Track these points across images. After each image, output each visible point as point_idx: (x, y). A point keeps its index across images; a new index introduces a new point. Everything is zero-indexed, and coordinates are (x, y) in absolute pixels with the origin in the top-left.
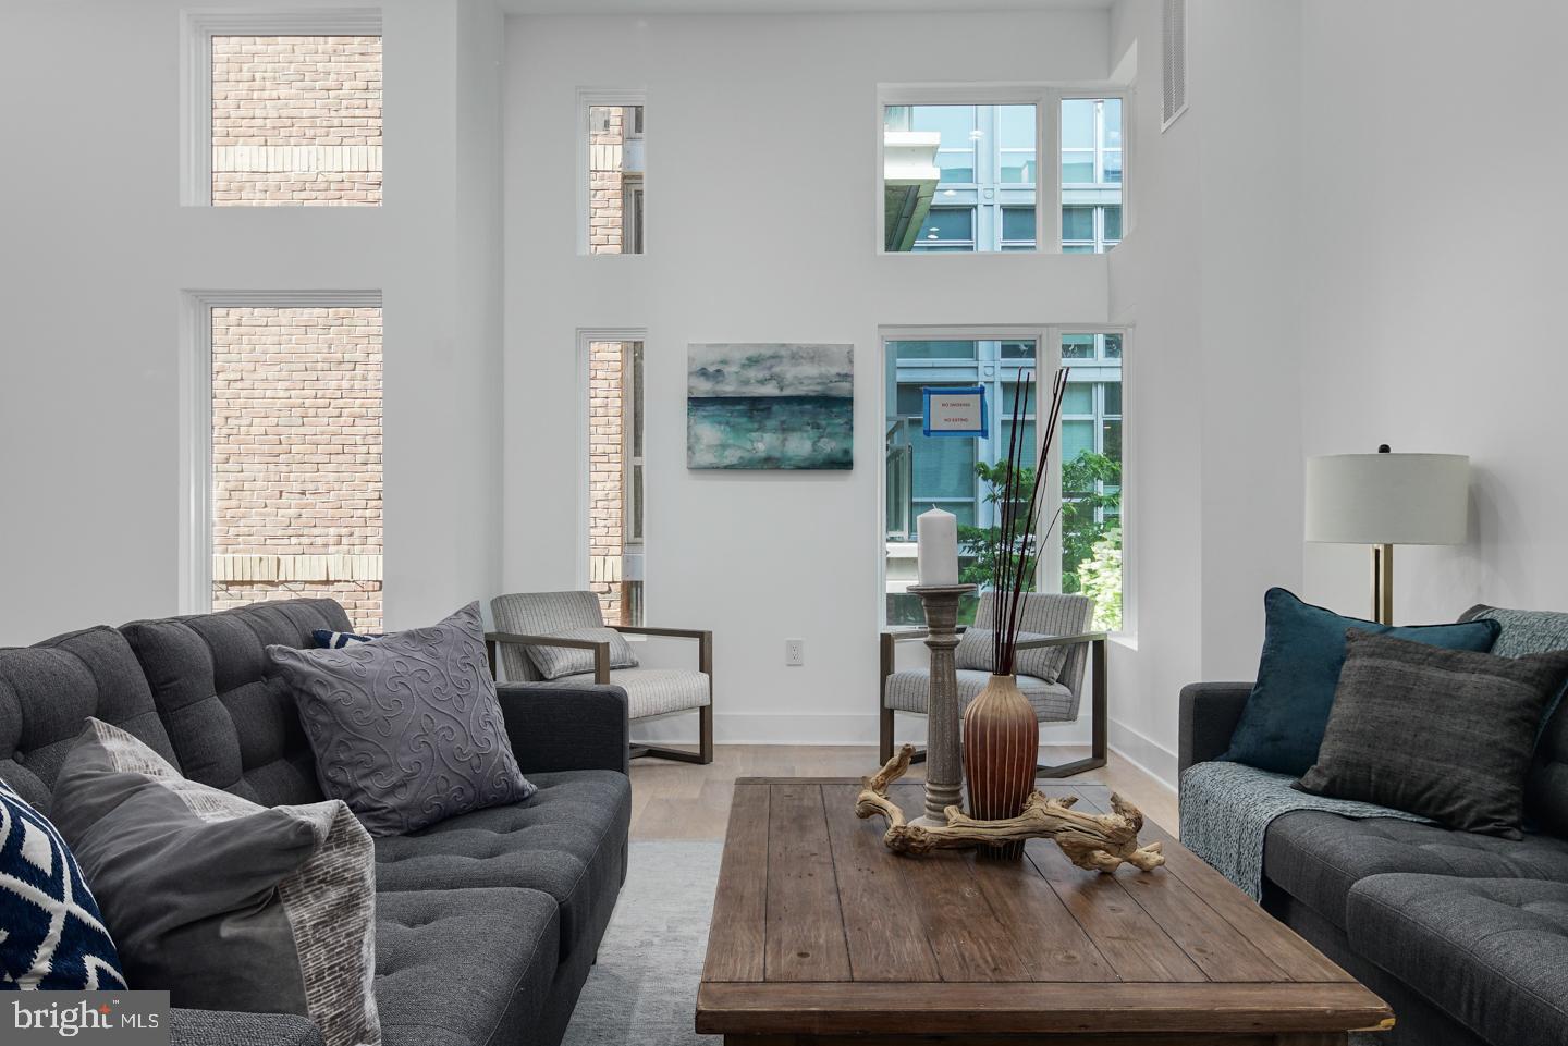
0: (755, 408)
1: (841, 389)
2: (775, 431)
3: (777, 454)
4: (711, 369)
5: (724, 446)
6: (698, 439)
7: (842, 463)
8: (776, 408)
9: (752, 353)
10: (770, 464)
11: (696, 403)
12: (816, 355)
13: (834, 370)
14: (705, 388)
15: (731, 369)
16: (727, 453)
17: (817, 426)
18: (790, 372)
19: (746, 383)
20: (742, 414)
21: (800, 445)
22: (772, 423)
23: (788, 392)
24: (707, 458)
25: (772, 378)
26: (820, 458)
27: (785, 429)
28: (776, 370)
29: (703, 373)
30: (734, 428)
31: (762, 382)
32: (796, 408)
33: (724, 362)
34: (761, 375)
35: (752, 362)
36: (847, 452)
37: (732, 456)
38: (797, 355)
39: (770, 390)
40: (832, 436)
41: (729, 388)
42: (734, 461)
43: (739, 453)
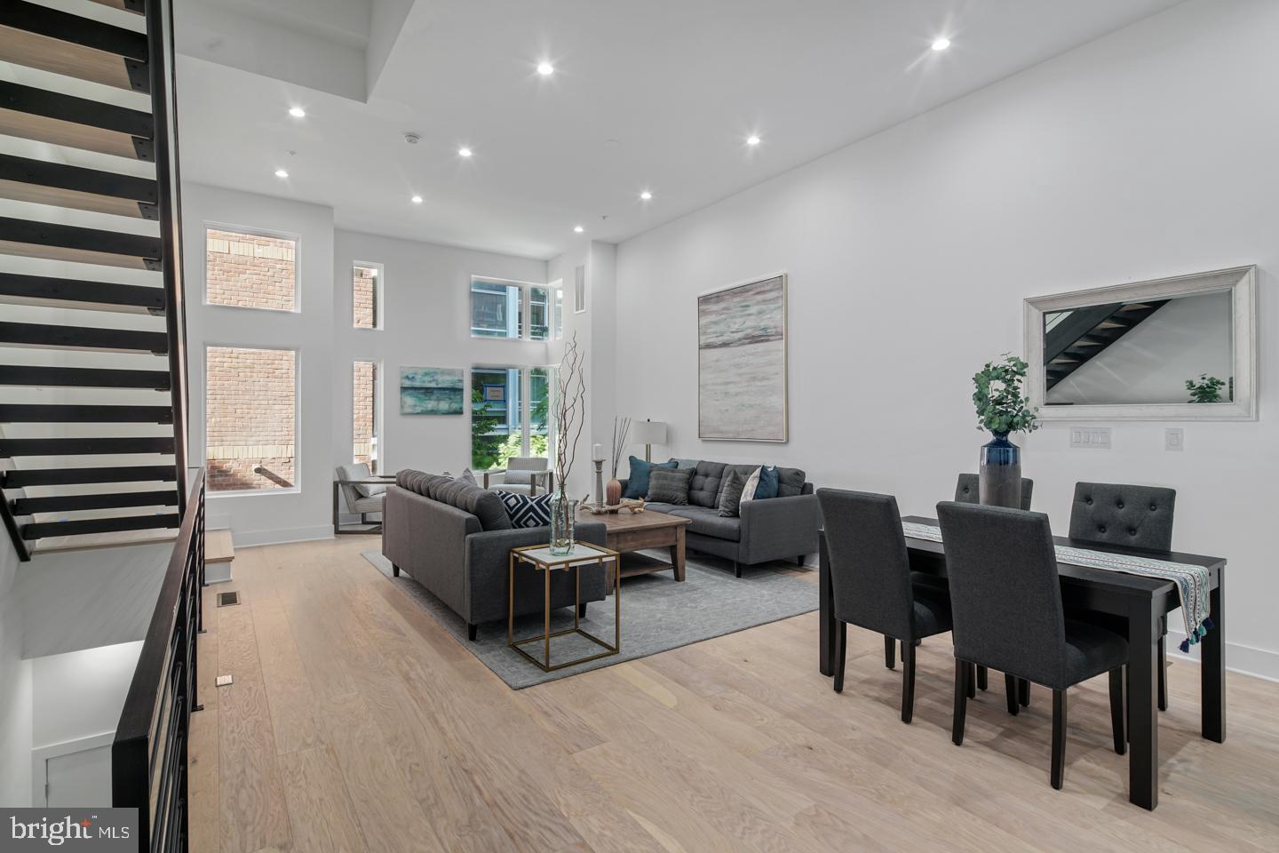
0: (428, 391)
1: (458, 385)
2: (435, 400)
3: (435, 409)
4: (410, 376)
5: (415, 406)
6: (405, 403)
7: (459, 412)
8: (435, 392)
9: (426, 371)
10: (433, 412)
11: (404, 389)
12: (450, 372)
13: (457, 378)
14: (407, 383)
15: (418, 377)
16: (417, 408)
17: (451, 399)
18: (440, 378)
19: (424, 382)
20: (422, 394)
21: (444, 406)
22: (434, 397)
23: (440, 386)
24: (409, 410)
25: (434, 380)
26: (451, 410)
27: (439, 400)
28: (435, 378)
29: (407, 377)
30: (419, 399)
31: (430, 382)
32: (443, 392)
33: (415, 374)
34: (430, 379)
35: (426, 374)
36: (461, 408)
37: (419, 410)
38: (443, 372)
39: (433, 385)
40: (456, 402)
41: (417, 384)
42: (419, 411)
43: (421, 408)
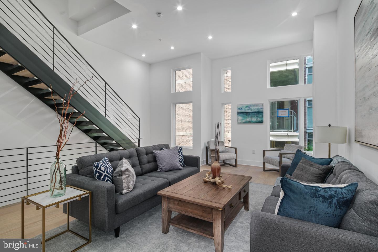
0: (247, 114)
1: (261, 110)
2: (250, 117)
3: (251, 121)
4: (240, 108)
5: (242, 120)
6: (238, 119)
7: (261, 122)
8: (250, 114)
9: (247, 105)
10: (250, 122)
11: (238, 113)
12: (257, 105)
13: (260, 107)
14: (239, 111)
15: (243, 108)
16: (243, 121)
17: (257, 116)
18: (252, 108)
19: (246, 110)
20: (245, 115)
21: (254, 119)
22: (250, 116)
23: (252, 111)
24: (240, 122)
25: (250, 109)
26: (258, 121)
27: (252, 117)
28: (250, 108)
29: (239, 109)
30: (244, 117)
31: (248, 110)
32: (254, 114)
33: (242, 107)
34: (248, 109)
35: (247, 107)
36: (262, 120)
37: (244, 121)
38: (254, 105)
39: (250, 111)
40: (259, 118)
41: (243, 111)
42: (244, 122)
43: (245, 121)
